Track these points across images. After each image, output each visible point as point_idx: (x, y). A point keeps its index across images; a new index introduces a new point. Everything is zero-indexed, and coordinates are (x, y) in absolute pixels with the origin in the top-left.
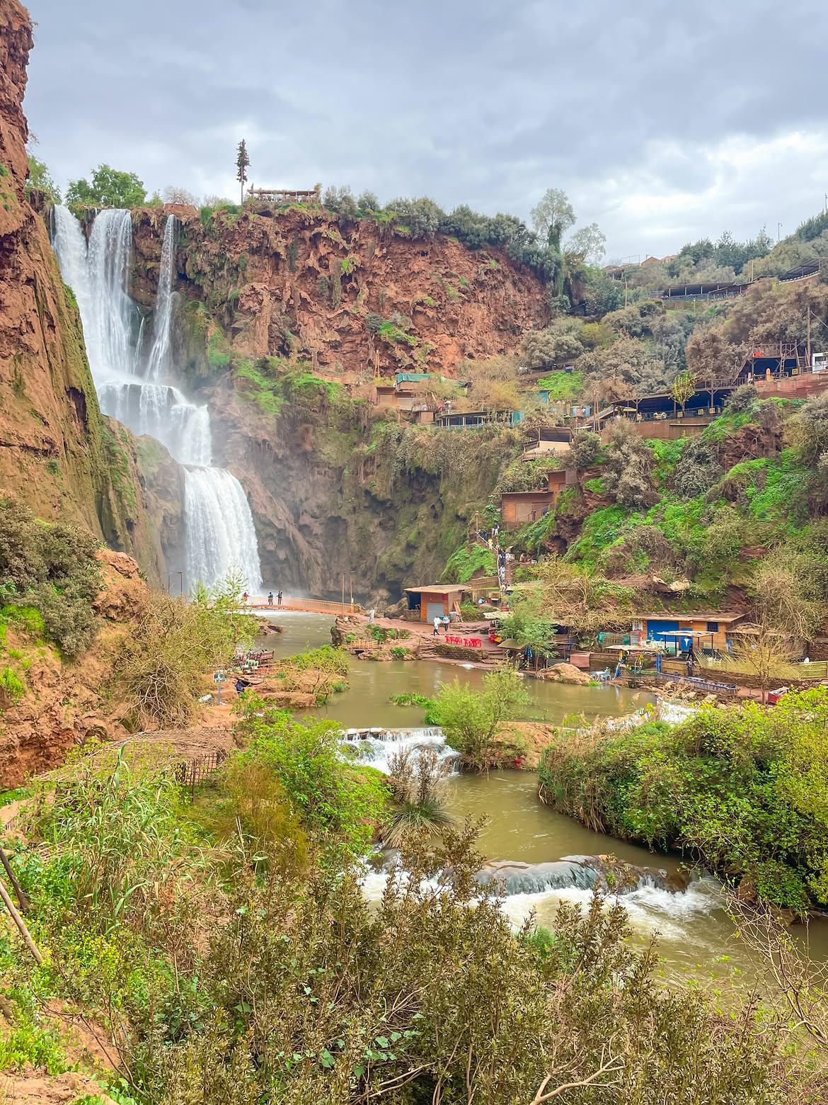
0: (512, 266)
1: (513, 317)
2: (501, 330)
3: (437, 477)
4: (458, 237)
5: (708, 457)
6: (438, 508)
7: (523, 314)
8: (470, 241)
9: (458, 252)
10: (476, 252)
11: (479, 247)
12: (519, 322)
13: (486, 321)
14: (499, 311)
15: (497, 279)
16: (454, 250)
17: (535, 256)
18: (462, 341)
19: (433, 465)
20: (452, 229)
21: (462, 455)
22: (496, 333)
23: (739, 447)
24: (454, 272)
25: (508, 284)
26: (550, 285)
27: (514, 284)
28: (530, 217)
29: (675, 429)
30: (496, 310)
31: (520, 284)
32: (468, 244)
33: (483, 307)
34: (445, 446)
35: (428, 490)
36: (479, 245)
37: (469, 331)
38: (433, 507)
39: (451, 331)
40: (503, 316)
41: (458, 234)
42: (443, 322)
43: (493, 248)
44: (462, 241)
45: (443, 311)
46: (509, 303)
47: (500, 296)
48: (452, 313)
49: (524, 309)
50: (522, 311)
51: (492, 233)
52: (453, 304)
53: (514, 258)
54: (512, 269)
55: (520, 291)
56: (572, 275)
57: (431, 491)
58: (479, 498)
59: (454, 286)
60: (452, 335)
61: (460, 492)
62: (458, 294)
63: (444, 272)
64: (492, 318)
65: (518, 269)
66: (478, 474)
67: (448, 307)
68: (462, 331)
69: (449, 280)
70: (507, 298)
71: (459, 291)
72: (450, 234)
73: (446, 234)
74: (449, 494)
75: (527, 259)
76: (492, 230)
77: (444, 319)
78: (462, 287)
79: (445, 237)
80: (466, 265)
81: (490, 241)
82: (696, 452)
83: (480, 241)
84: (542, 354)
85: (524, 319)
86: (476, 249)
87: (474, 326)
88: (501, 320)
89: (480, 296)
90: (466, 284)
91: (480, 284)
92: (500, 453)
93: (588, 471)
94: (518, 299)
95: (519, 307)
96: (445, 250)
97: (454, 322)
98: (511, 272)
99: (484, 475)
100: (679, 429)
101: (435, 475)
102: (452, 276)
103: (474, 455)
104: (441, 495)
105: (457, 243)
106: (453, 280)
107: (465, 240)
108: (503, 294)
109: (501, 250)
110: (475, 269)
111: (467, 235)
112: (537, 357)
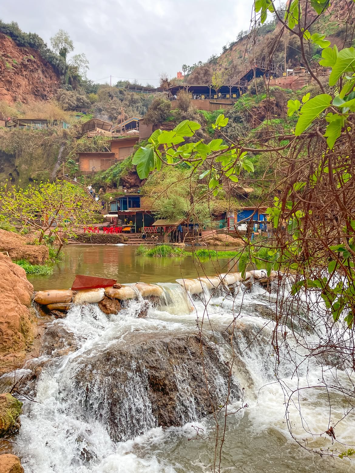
0: (42, 62)
1: (42, 89)
2: (36, 95)
3: (14, 156)
4: (11, 37)
5: (241, 119)
6: (14, 174)
7: (47, 89)
8: (19, 41)
9: (11, 45)
10: (22, 48)
11: (23, 45)
12: (46, 93)
13: (28, 87)
14: (35, 84)
15: (33, 66)
16: (9, 43)
17: (55, 60)
18: (14, 95)
19: (10, 148)
20: (8, 31)
21: (31, 143)
22: (33, 96)
23: (260, 113)
24: (9, 55)
25: (40, 71)
26: (62, 77)
27: (43, 72)
28: (50, 41)
29: (213, 105)
30: (33, 83)
31: (46, 73)
32: (17, 42)
33: (26, 80)
34: (18, 137)
35: (5, 165)
36: (24, 44)
37: (18, 90)
38: (11, 174)
39: (8, 87)
40: (37, 87)
41: (12, 35)
42: (2, 81)
43: (31, 49)
44: (15, 40)
45: (3, 75)
46: (40, 82)
47: (35, 77)
48: (8, 77)
49: (48, 87)
50: (47, 88)
51: (31, 40)
52: (9, 72)
53: (43, 57)
54: (42, 64)
55: (46, 77)
56: (72, 76)
57: (8, 165)
58: (45, 168)
59: (10, 63)
60: (8, 90)
61: (31, 164)
62: (11, 67)
63: (3, 54)
64: (31, 87)
65: (45, 65)
66: (43, 154)
67: (6, 73)
68: (14, 89)
69: (6, 59)
70: (39, 78)
71: (12, 66)
72: (7, 34)
73: (4, 33)
74: (23, 166)
75: (50, 60)
76: (31, 38)
77: (3, 79)
78: (14, 64)
79: (4, 35)
80: (16, 54)
81: (30, 44)
82: (234, 115)
83: (25, 42)
84: (70, 101)
85: (48, 92)
86: (22, 46)
87: (21, 88)
88: (36, 89)
89: (25, 73)
90: (16, 63)
91: (25, 66)
92: (58, 143)
93: (162, 125)
94: (45, 81)
95: (45, 85)
96: (4, 42)
97: (10, 82)
98: (41, 65)
99: (48, 155)
100: (215, 105)
101: (11, 154)
102: (8, 57)
103: (40, 143)
104: (17, 167)
105: (11, 40)
106: (9, 59)
107: (16, 39)
108: (37, 76)
109: (36, 51)
110: (21, 57)
111: (17, 37)
112: (67, 102)
